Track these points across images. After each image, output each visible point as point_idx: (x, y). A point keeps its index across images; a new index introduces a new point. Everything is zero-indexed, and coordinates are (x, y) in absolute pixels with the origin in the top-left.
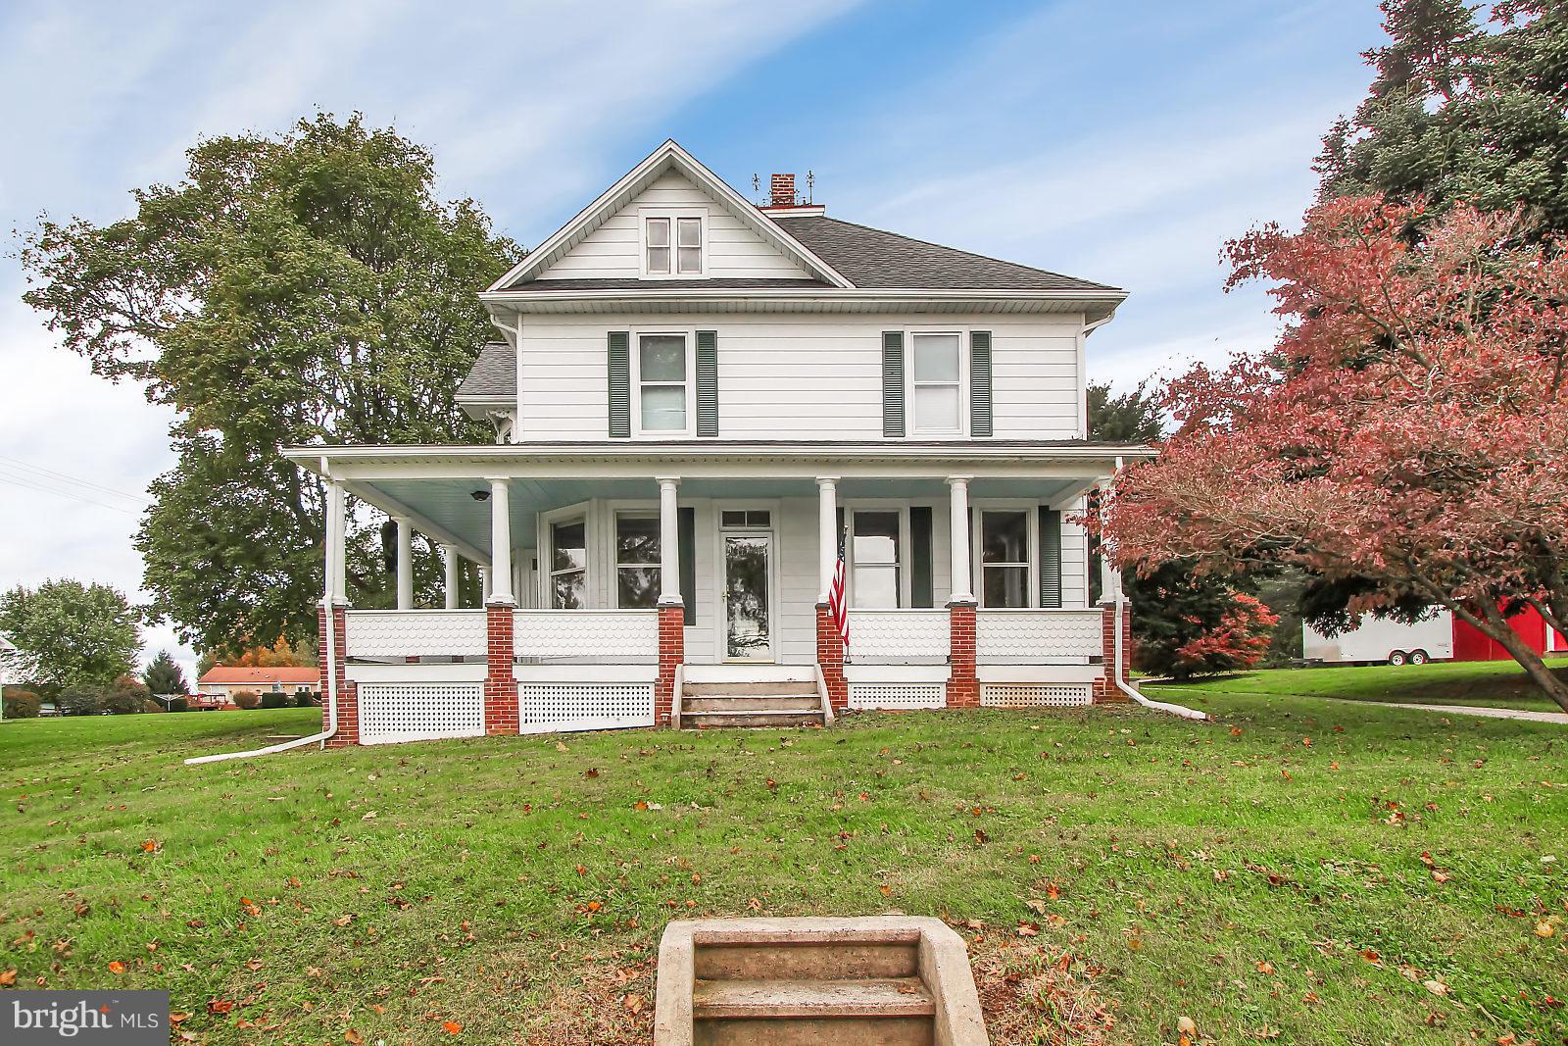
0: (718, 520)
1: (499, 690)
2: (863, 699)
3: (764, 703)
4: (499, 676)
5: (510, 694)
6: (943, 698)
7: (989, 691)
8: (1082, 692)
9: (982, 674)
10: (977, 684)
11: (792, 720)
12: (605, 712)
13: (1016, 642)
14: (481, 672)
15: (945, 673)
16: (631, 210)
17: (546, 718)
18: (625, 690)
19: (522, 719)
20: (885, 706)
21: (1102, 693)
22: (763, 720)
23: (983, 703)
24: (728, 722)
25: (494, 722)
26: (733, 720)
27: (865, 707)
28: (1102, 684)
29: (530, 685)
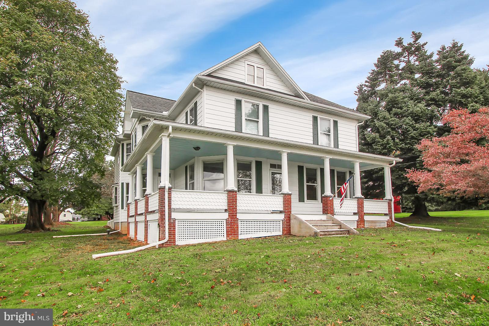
0: (269, 166)
1: (232, 222)
4: (232, 217)
5: (236, 224)
6: (356, 225)
9: (365, 218)
10: (364, 221)
12: (267, 230)
14: (225, 216)
15: (356, 218)
16: (243, 60)
17: (247, 233)
18: (273, 223)
19: (239, 233)
21: (390, 224)
22: (334, 233)
23: (366, 226)
25: (230, 235)
26: (326, 233)
28: (389, 221)
29: (242, 221)
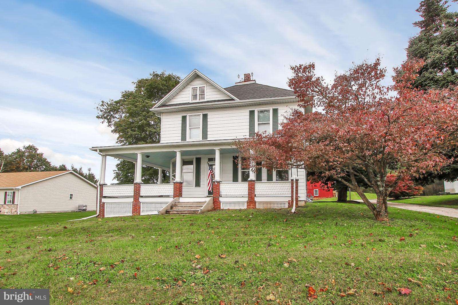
0: (207, 160)
1: (136, 204)
2: (225, 206)
3: (191, 208)
4: (136, 201)
5: (138, 205)
6: (246, 206)
7: (259, 204)
8: (285, 204)
9: (256, 199)
10: (255, 203)
11: (194, 212)
13: (267, 191)
14: (132, 200)
15: (246, 199)
17: (147, 211)
19: (141, 211)
20: (230, 208)
21: (290, 205)
22: (186, 212)
23: (257, 207)
24: (178, 213)
25: (134, 212)
27: (225, 208)
28: (290, 202)
29: (143, 203)
